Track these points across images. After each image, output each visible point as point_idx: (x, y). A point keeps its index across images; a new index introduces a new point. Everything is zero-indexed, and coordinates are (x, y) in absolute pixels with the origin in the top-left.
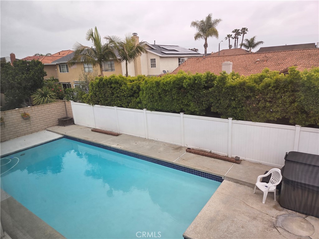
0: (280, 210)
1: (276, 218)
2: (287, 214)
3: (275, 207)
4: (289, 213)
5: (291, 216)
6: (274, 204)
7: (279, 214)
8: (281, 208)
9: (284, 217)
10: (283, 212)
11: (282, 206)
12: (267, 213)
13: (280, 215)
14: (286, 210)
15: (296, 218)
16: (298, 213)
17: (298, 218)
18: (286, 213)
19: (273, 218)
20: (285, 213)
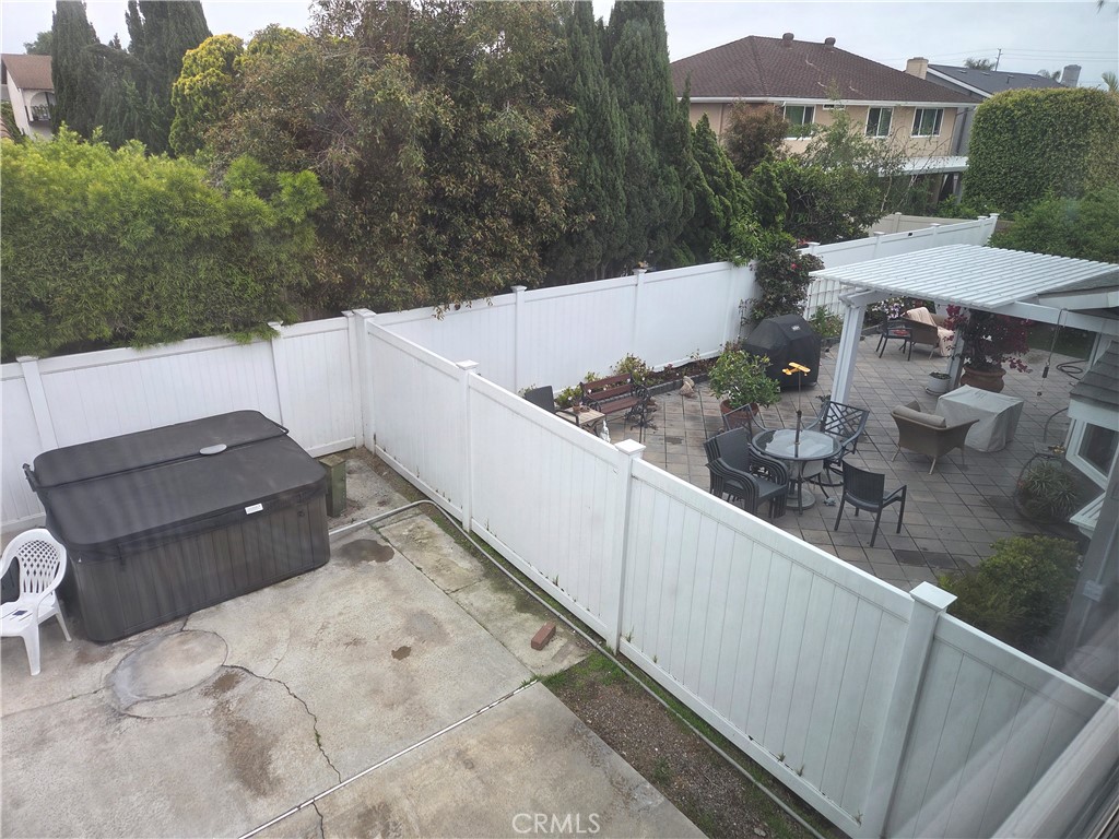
0: (104, 657)
1: (107, 688)
2: (131, 653)
3: (84, 659)
4: (133, 646)
5: (145, 650)
6: (74, 654)
7: (108, 671)
8: (102, 649)
9: (129, 669)
10: (118, 656)
11: (100, 642)
12: (70, 696)
13: (114, 671)
14: (122, 645)
15: (161, 645)
16: (157, 629)
17: (166, 642)
18: (128, 652)
19: (100, 695)
20: (124, 655)
